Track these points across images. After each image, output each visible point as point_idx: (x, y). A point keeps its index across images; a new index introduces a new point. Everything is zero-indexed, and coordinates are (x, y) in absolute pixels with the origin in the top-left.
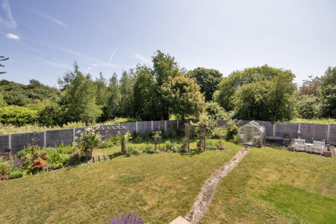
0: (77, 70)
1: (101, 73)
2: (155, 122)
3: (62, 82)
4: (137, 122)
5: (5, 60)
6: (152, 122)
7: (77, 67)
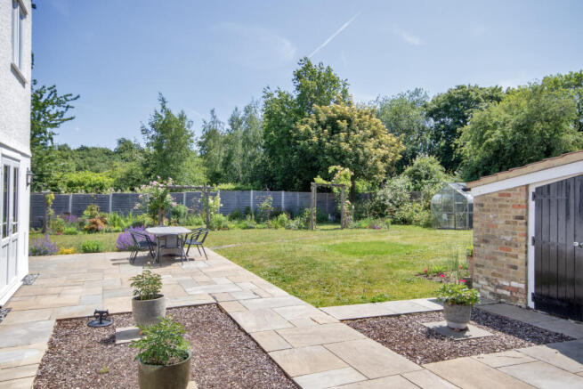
0: (164, 107)
1: (212, 111)
2: (290, 194)
3: (147, 130)
4: (252, 192)
5: (75, 99)
6: (283, 192)
7: (163, 101)
